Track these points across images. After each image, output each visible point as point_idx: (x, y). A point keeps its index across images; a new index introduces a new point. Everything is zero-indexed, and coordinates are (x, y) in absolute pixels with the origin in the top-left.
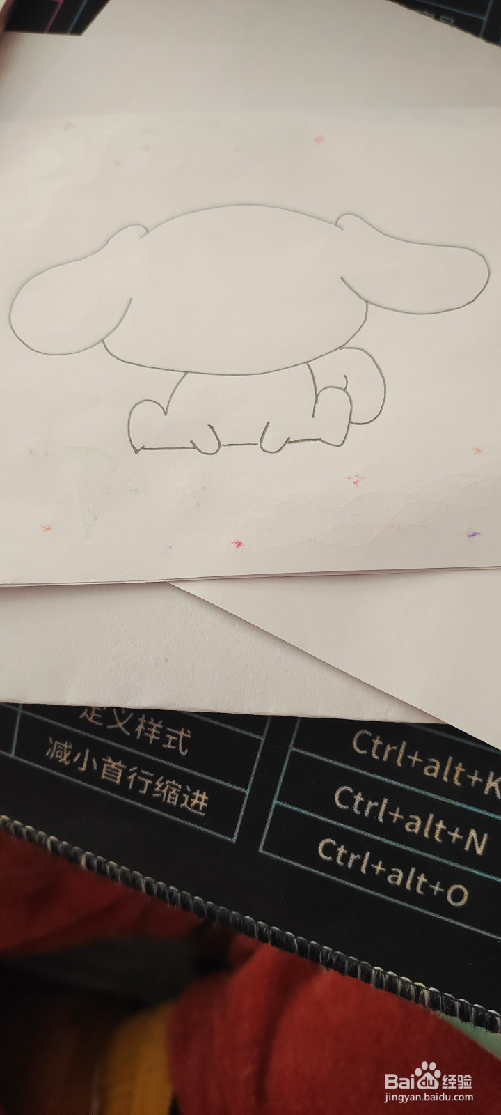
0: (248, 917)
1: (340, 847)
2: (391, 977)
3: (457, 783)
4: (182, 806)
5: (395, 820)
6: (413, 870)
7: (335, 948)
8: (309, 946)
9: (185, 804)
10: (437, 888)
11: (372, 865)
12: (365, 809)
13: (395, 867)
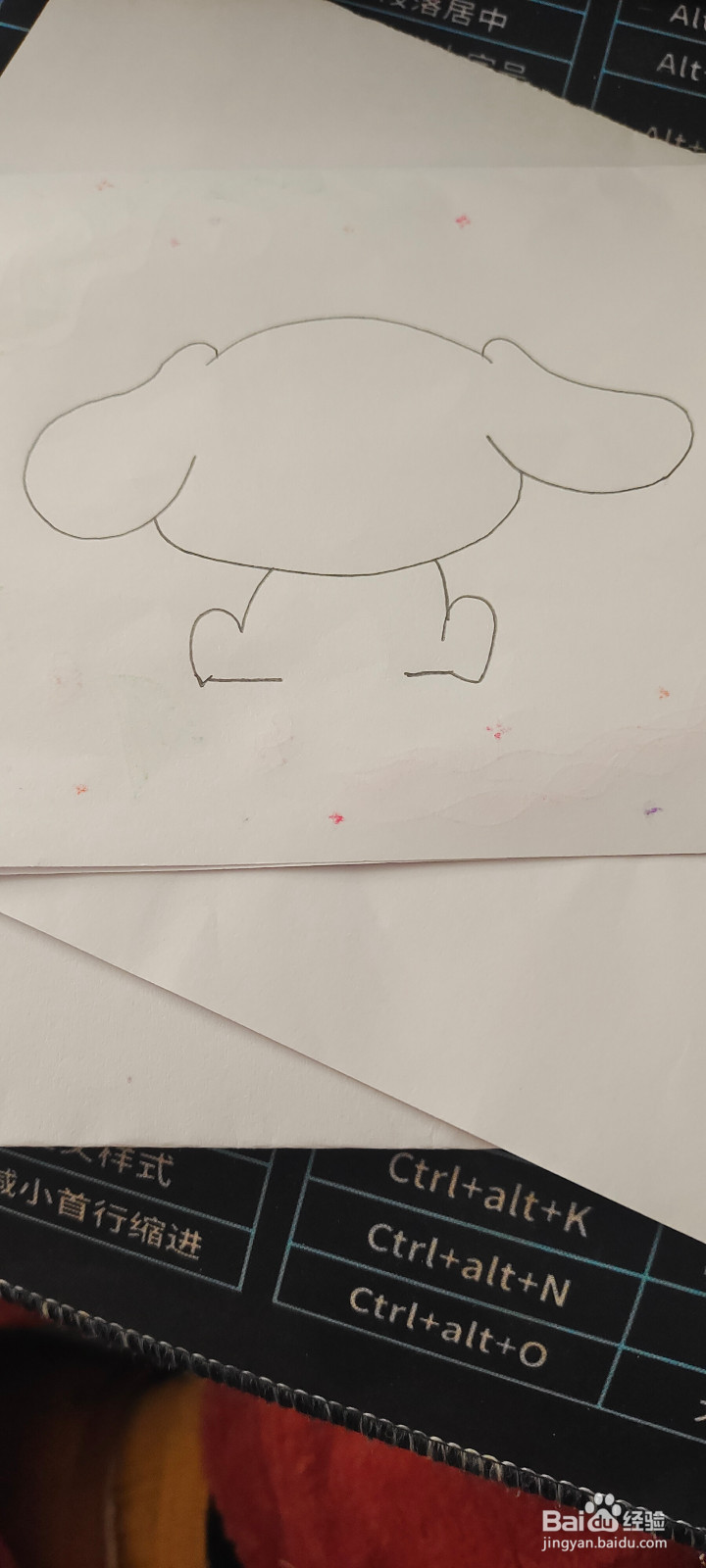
0: (263, 1378)
1: (378, 1297)
2: (453, 1449)
3: (528, 1218)
4: (168, 1248)
5: (448, 1265)
6: (474, 1325)
7: (378, 1415)
8: (346, 1413)
9: (172, 1246)
10: (506, 1346)
11: (422, 1319)
12: (409, 1251)
13: (451, 1321)
